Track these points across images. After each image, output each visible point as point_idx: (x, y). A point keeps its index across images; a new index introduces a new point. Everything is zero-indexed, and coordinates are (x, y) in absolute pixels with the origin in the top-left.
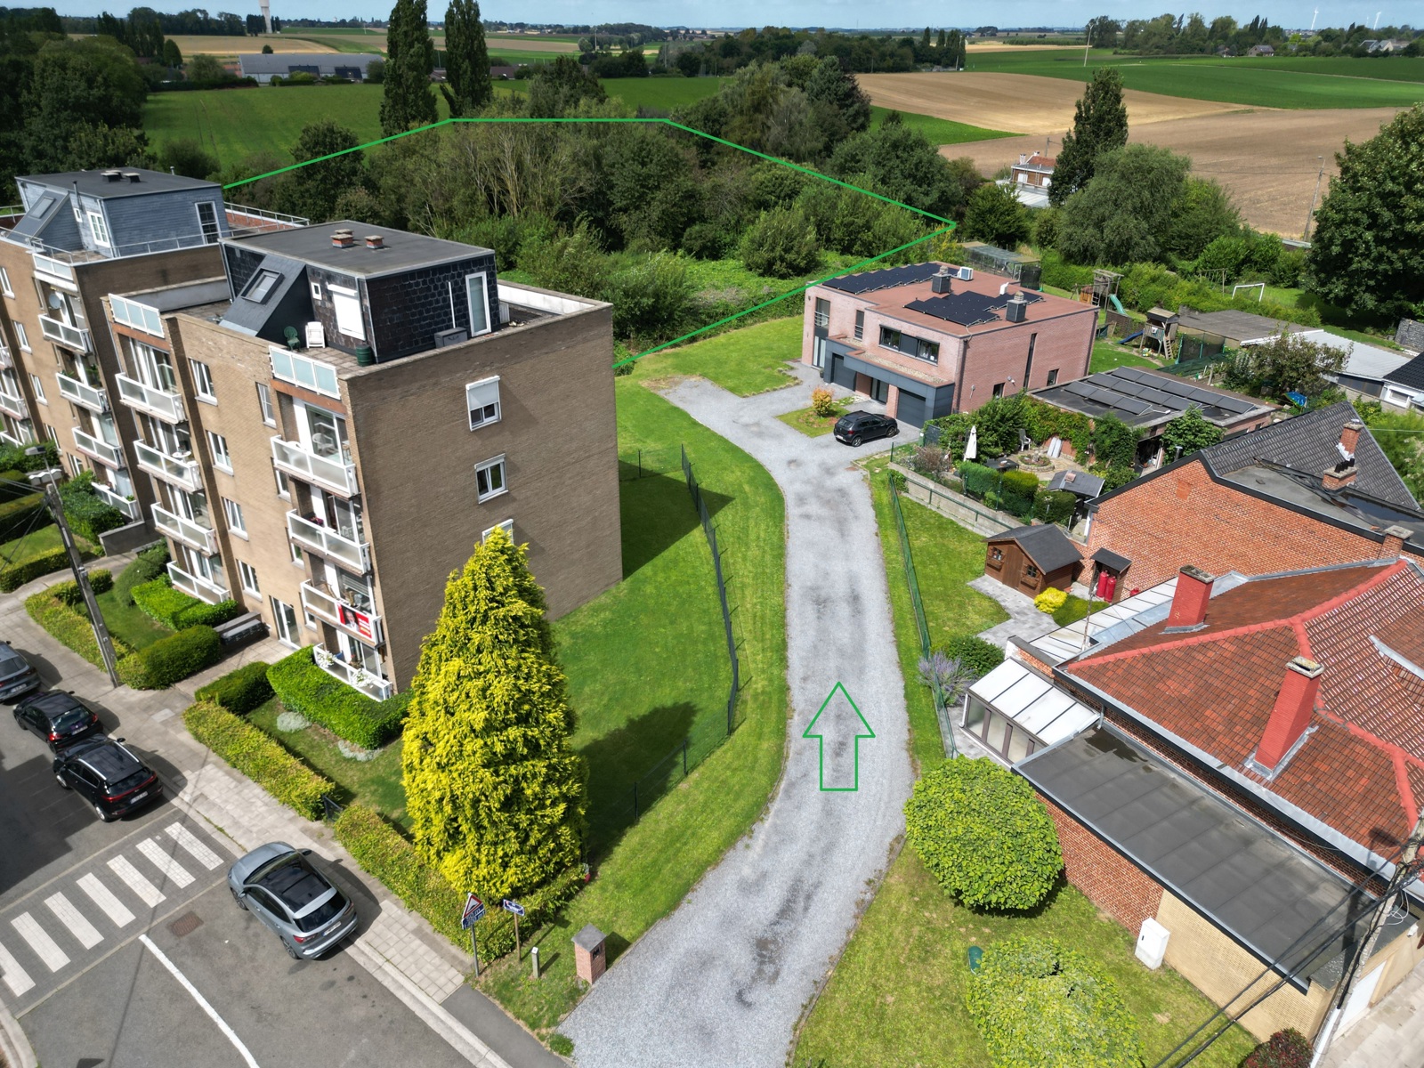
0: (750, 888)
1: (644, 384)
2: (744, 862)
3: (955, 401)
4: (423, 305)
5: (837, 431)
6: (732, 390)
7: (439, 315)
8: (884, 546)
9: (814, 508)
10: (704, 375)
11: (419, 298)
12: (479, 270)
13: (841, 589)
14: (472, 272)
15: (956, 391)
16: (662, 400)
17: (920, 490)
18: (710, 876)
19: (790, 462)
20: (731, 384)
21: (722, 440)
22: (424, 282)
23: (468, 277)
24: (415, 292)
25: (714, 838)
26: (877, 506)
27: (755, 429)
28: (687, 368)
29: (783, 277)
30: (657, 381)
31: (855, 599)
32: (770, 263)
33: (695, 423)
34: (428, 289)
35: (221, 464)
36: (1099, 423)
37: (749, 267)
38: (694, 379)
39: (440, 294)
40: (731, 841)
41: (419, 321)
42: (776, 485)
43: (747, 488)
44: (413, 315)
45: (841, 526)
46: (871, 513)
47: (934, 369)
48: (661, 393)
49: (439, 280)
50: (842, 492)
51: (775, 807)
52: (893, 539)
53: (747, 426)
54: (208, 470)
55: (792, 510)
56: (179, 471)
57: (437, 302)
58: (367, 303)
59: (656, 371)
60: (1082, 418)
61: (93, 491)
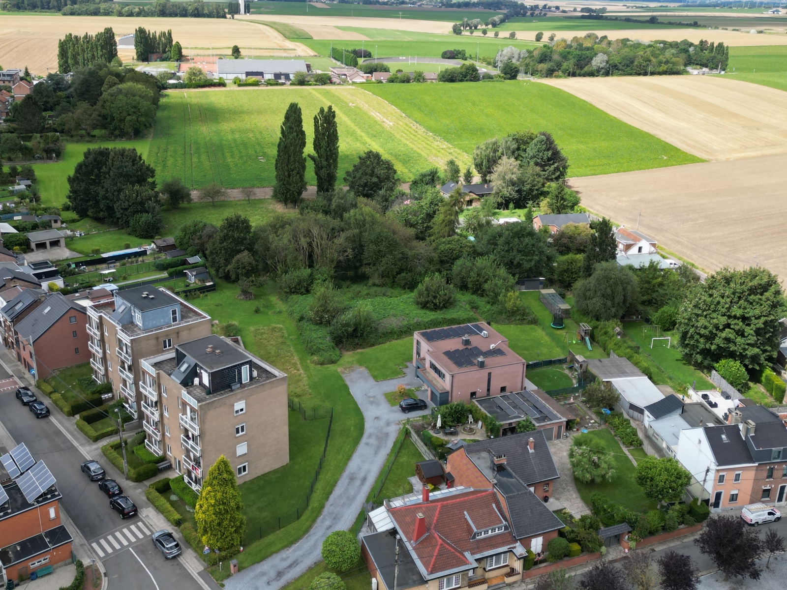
0: (283, 559)
1: (339, 370)
2: (284, 554)
3: (450, 399)
4: (227, 377)
5: (401, 406)
6: (375, 378)
7: (232, 379)
8: (388, 460)
9: (373, 441)
10: (367, 367)
11: (226, 375)
12: (247, 364)
13: (361, 475)
14: (245, 365)
15: (450, 394)
16: (342, 380)
17: (414, 437)
18: (274, 555)
19: (376, 418)
20: (375, 374)
21: (355, 404)
23: (243, 367)
24: (225, 373)
25: (280, 546)
26: (395, 443)
27: (372, 399)
28: (361, 363)
29: (431, 310)
30: (345, 369)
31: (364, 479)
32: (427, 302)
33: (350, 394)
34: (229, 372)
35: (166, 414)
36: (490, 419)
37: (418, 303)
38: (362, 369)
39: (233, 373)
40: (284, 548)
41: (226, 381)
42: (364, 428)
43: (352, 428)
44: (224, 380)
45: (378, 449)
46: (392, 445)
47: (443, 384)
48: (343, 376)
49: (233, 369)
50: (387, 434)
51: (301, 541)
52: (393, 458)
53: (370, 397)
54: (162, 415)
55: (364, 440)
56: (153, 414)
57: (232, 375)
58: (211, 378)
59: (348, 362)
60: (486, 416)
61: (124, 407)
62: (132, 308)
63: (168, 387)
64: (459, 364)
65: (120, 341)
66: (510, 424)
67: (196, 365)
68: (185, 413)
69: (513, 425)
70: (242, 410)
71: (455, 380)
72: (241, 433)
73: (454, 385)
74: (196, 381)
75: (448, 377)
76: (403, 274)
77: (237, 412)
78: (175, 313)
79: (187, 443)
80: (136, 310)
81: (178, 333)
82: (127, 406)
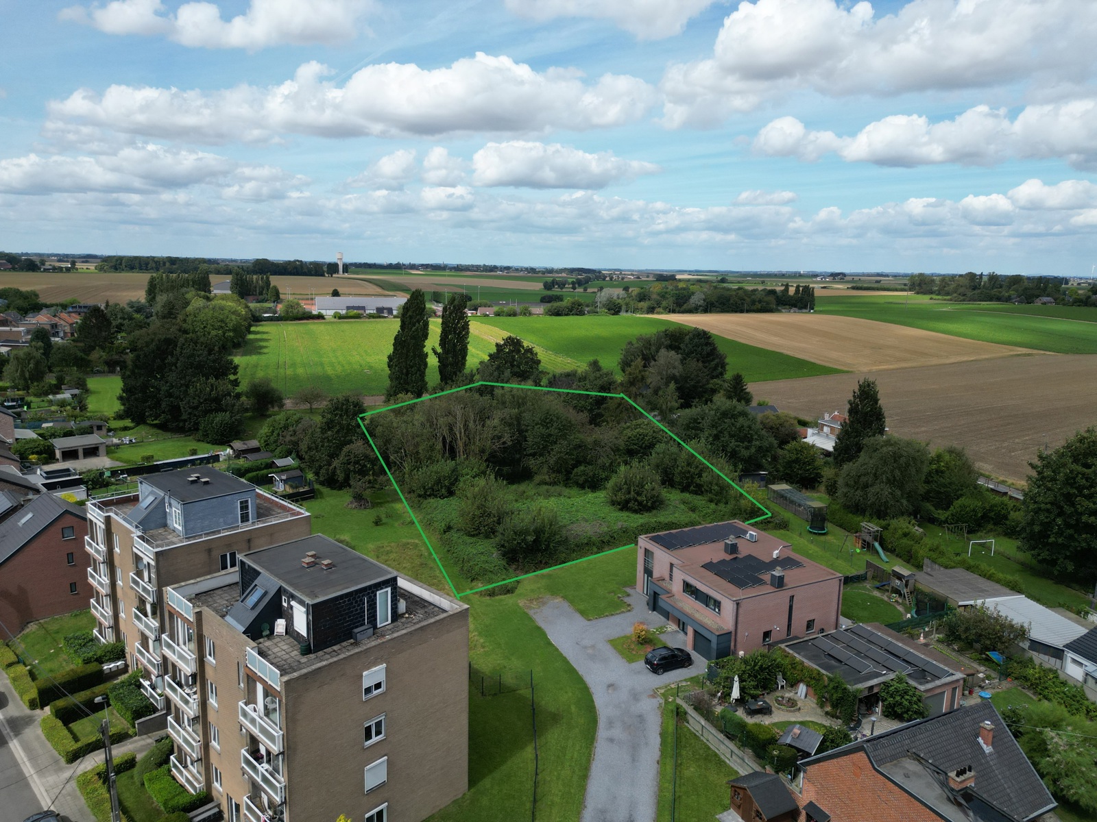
1: (521, 603)
3: (732, 644)
4: (347, 614)
5: (648, 662)
6: (583, 613)
7: (357, 618)
8: (661, 774)
9: (617, 732)
10: (565, 598)
11: (345, 610)
12: (386, 587)
13: (622, 813)
14: (382, 589)
15: (733, 638)
16: (530, 619)
17: (696, 722)
19: (610, 686)
20: (582, 607)
21: (565, 661)
22: (348, 601)
23: (378, 593)
24: (343, 607)
26: (663, 735)
27: (590, 651)
28: (555, 589)
29: (636, 512)
30: (531, 601)
32: (627, 501)
33: (550, 644)
34: (352, 603)
35: (212, 701)
36: (830, 680)
37: (613, 503)
38: (558, 600)
39: (359, 605)
41: (343, 623)
42: (594, 707)
43: (573, 708)
44: (340, 620)
45: (634, 749)
46: (658, 740)
47: (718, 619)
48: (531, 613)
49: (359, 597)
50: (641, 718)
52: (669, 769)
53: (585, 647)
54: (204, 704)
55: (602, 733)
56: (187, 702)
57: (357, 610)
58: (311, 618)
59: (532, 591)
60: (819, 673)
61: (140, 686)
62: (167, 500)
63: (217, 643)
64: (740, 583)
65: (138, 559)
66: (871, 688)
67: (280, 591)
68: (251, 700)
69: (875, 690)
70: (378, 686)
71: (741, 611)
72: (375, 739)
73: (739, 619)
74: (280, 625)
75: (728, 607)
76: (582, 468)
77: (368, 690)
78: (247, 507)
79: (254, 768)
80: (173, 502)
81: (249, 541)
82: (146, 683)
